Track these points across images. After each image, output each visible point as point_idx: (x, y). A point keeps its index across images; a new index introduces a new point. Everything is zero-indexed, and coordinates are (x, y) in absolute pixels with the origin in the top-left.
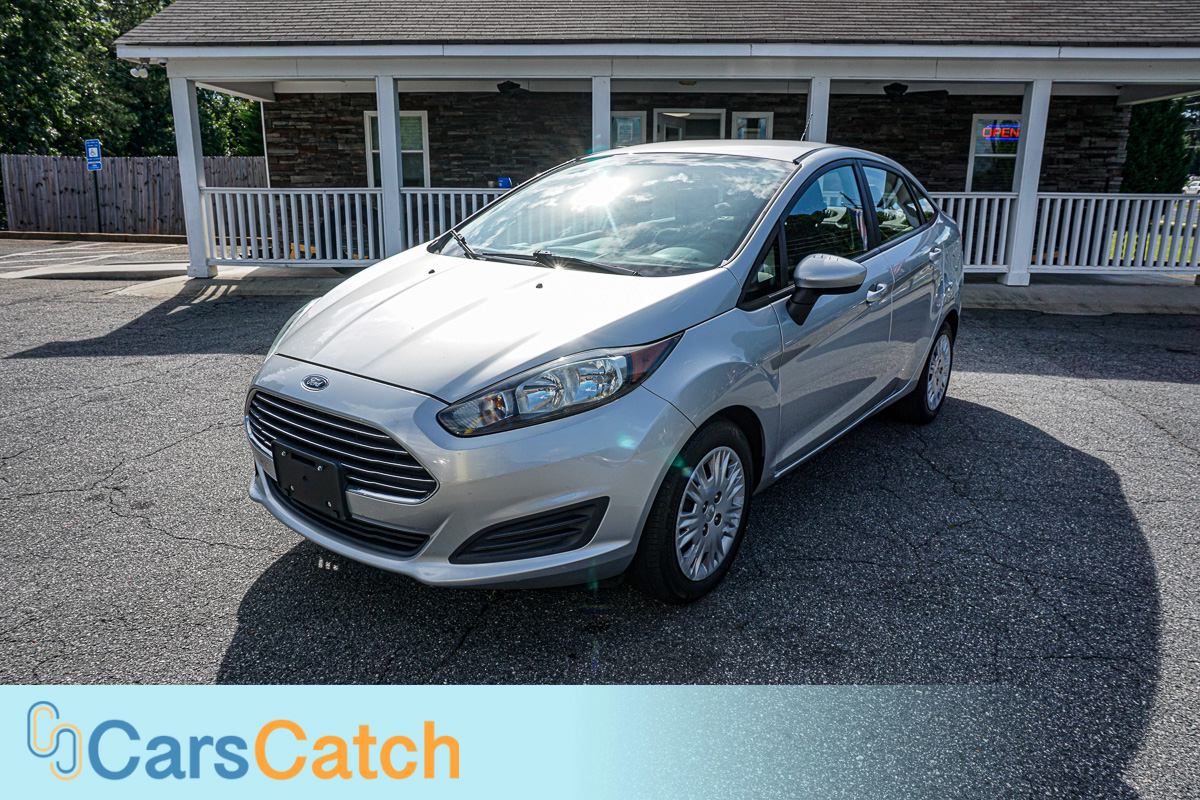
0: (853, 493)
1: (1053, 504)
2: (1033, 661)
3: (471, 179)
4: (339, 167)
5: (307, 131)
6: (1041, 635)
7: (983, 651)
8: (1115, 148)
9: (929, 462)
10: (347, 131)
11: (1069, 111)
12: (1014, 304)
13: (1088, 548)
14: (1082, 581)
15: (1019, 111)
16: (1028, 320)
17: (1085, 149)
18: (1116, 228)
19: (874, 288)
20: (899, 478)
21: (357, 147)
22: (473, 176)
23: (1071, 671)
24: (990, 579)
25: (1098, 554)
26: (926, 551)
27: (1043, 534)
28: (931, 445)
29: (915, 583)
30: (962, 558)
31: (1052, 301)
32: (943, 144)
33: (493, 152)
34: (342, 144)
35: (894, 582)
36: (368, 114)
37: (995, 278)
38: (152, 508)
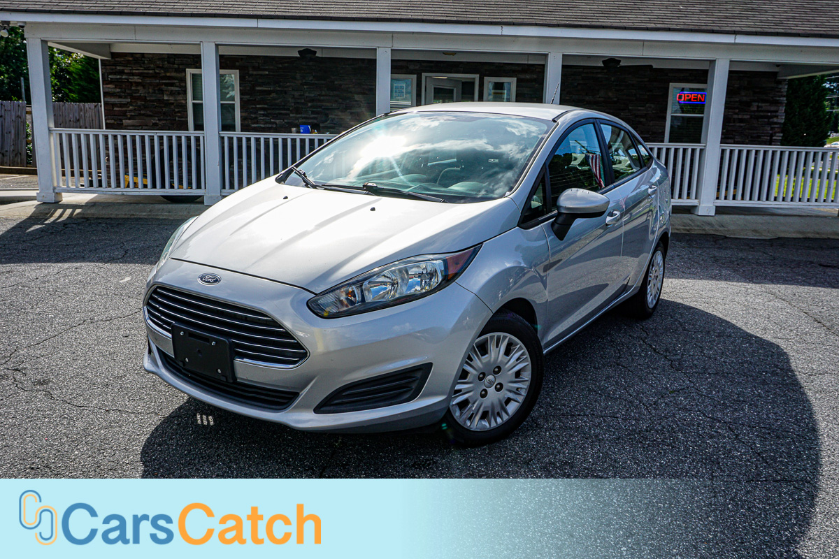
0: (597, 369)
1: (744, 376)
2: (739, 483)
3: (274, 126)
4: (164, 113)
5: (138, 84)
6: (743, 466)
7: (703, 477)
8: (777, 111)
9: (651, 346)
10: (172, 85)
11: (741, 81)
12: (704, 230)
13: (772, 407)
14: (769, 429)
15: (705, 82)
16: (715, 242)
17: (754, 111)
18: (779, 173)
19: (611, 215)
20: (630, 358)
21: (180, 98)
22: (276, 124)
23: (766, 490)
24: (703, 428)
25: (779, 411)
26: (655, 409)
27: (739, 397)
28: (651, 334)
29: (650, 431)
30: (681, 414)
31: (732, 227)
32: (647, 105)
33: (293, 104)
34: (167, 95)
35: (635, 431)
36: (189, 72)
37: (690, 210)
38: (51, 384)
